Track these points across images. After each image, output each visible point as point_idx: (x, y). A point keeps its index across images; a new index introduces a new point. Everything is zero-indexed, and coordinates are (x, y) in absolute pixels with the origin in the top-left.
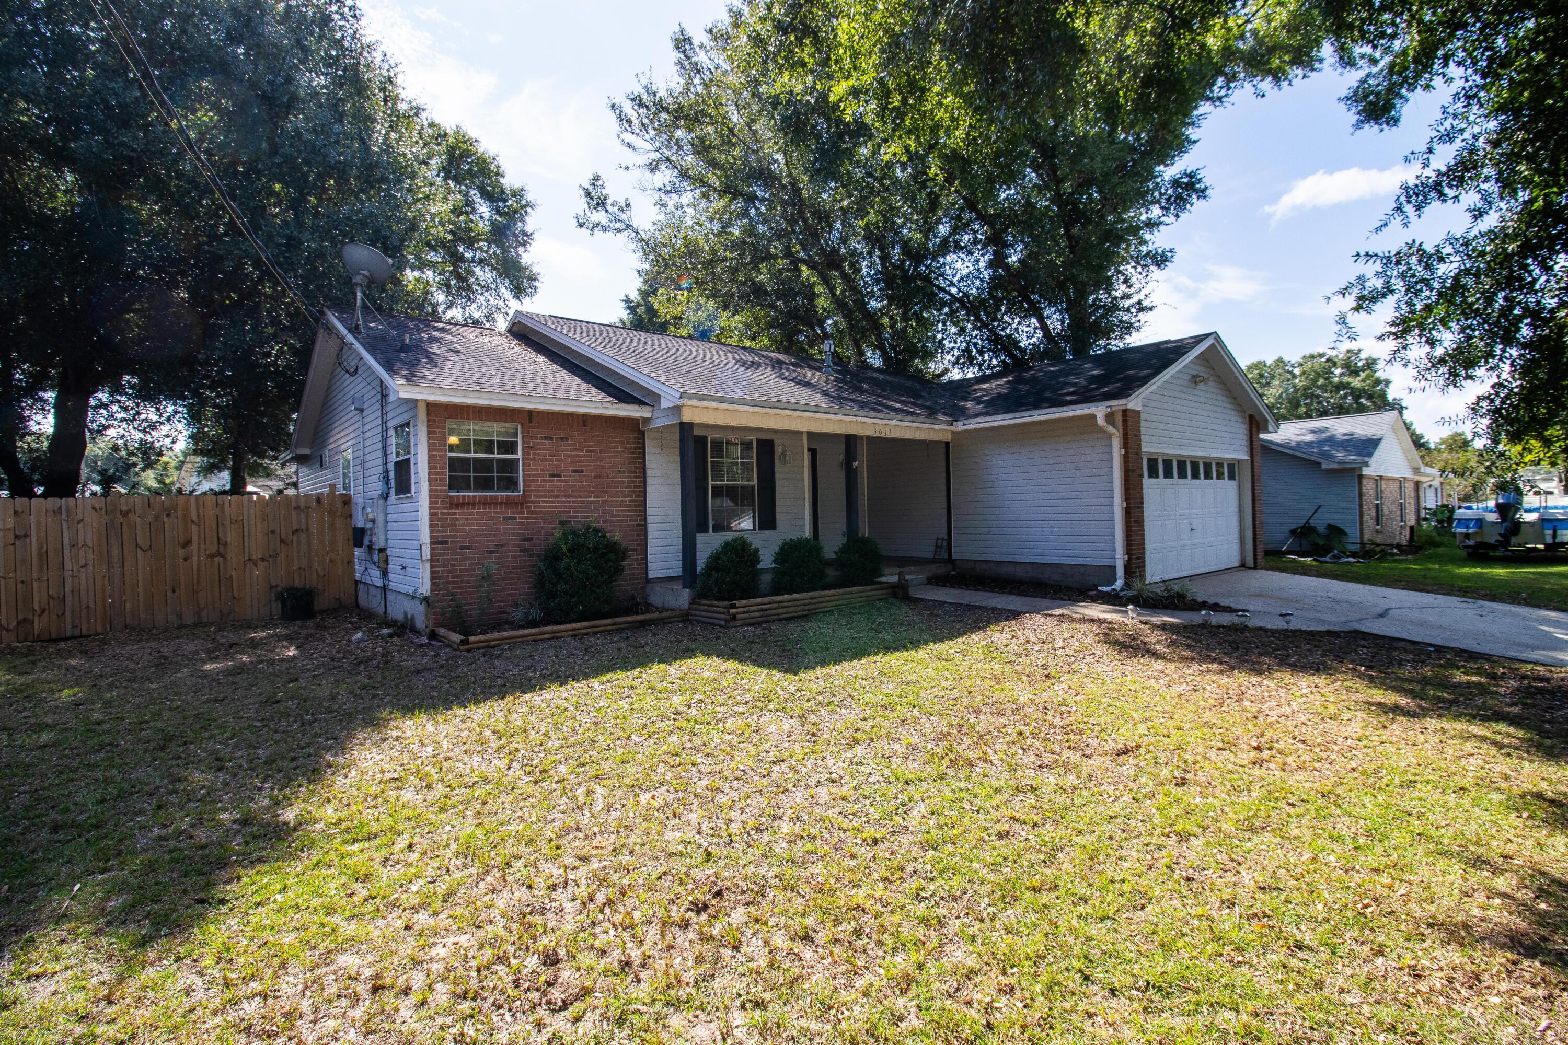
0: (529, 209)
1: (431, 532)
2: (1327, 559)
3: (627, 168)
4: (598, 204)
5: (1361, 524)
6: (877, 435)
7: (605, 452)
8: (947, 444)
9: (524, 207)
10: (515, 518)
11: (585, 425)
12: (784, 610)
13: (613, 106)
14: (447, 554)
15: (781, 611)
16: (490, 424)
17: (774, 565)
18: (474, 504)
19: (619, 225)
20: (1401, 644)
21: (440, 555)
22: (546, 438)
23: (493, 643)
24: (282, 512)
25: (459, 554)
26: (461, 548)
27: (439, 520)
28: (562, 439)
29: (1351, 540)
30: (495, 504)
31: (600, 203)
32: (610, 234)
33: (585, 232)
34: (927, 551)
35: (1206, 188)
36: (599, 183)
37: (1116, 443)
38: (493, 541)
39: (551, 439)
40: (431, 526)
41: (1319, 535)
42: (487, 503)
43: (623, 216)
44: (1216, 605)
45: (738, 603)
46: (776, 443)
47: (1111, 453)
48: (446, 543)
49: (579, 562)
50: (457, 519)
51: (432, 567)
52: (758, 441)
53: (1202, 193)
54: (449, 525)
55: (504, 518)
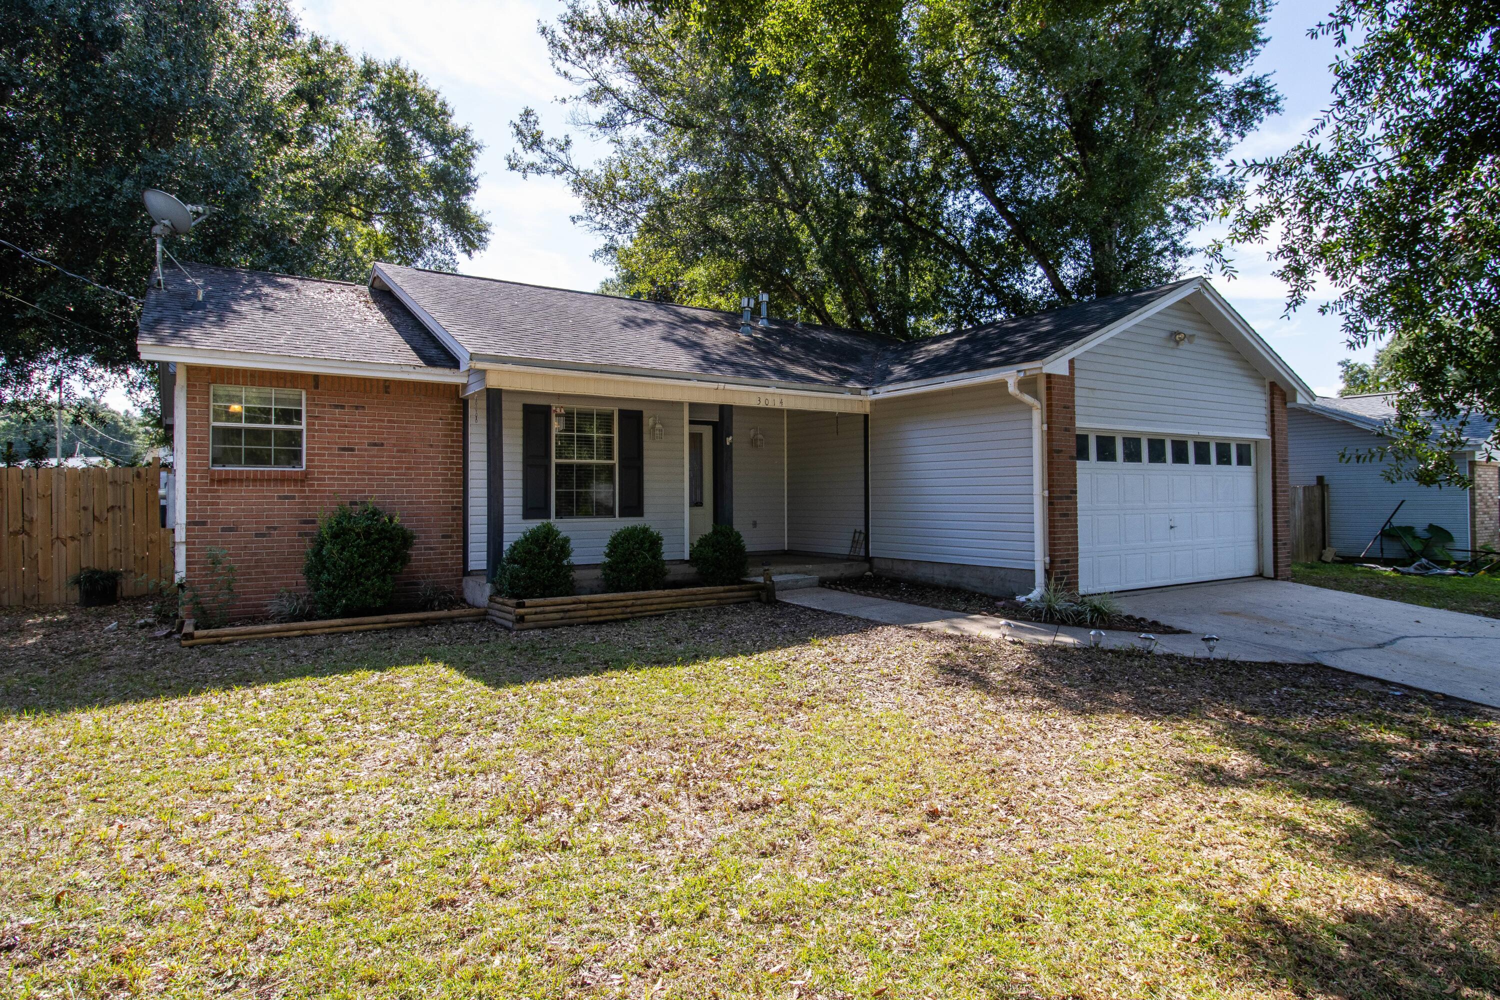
0: (475, 152)
1: (188, 510)
2: (1411, 569)
3: (564, 101)
4: (533, 144)
5: (1473, 525)
6: (762, 405)
7: (413, 423)
8: (866, 416)
9: (469, 149)
10: (294, 497)
11: (387, 392)
12: (596, 612)
13: (543, 31)
14: (205, 537)
15: (590, 612)
16: (268, 389)
17: (607, 560)
18: (241, 481)
19: (555, 166)
20: (1364, 685)
21: (197, 537)
22: (336, 407)
23: (224, 639)
24: (96, 486)
25: (220, 536)
26: (223, 530)
27: (197, 497)
28: (357, 408)
29: (1458, 545)
30: (269, 480)
31: (536, 142)
32: (548, 176)
33: (516, 174)
34: (843, 547)
35: (1277, 99)
36: (532, 119)
37: (1037, 417)
38: (264, 523)
39: (343, 407)
40: (188, 504)
41: (1415, 537)
42: (256, 480)
43: (562, 156)
44: (1155, 623)
45: (528, 602)
46: (645, 414)
47: (1030, 429)
48: (205, 523)
49: (343, 549)
50: (219, 497)
51: (187, 550)
52: (620, 411)
53: (1273, 106)
54: (209, 504)
55: (280, 497)
